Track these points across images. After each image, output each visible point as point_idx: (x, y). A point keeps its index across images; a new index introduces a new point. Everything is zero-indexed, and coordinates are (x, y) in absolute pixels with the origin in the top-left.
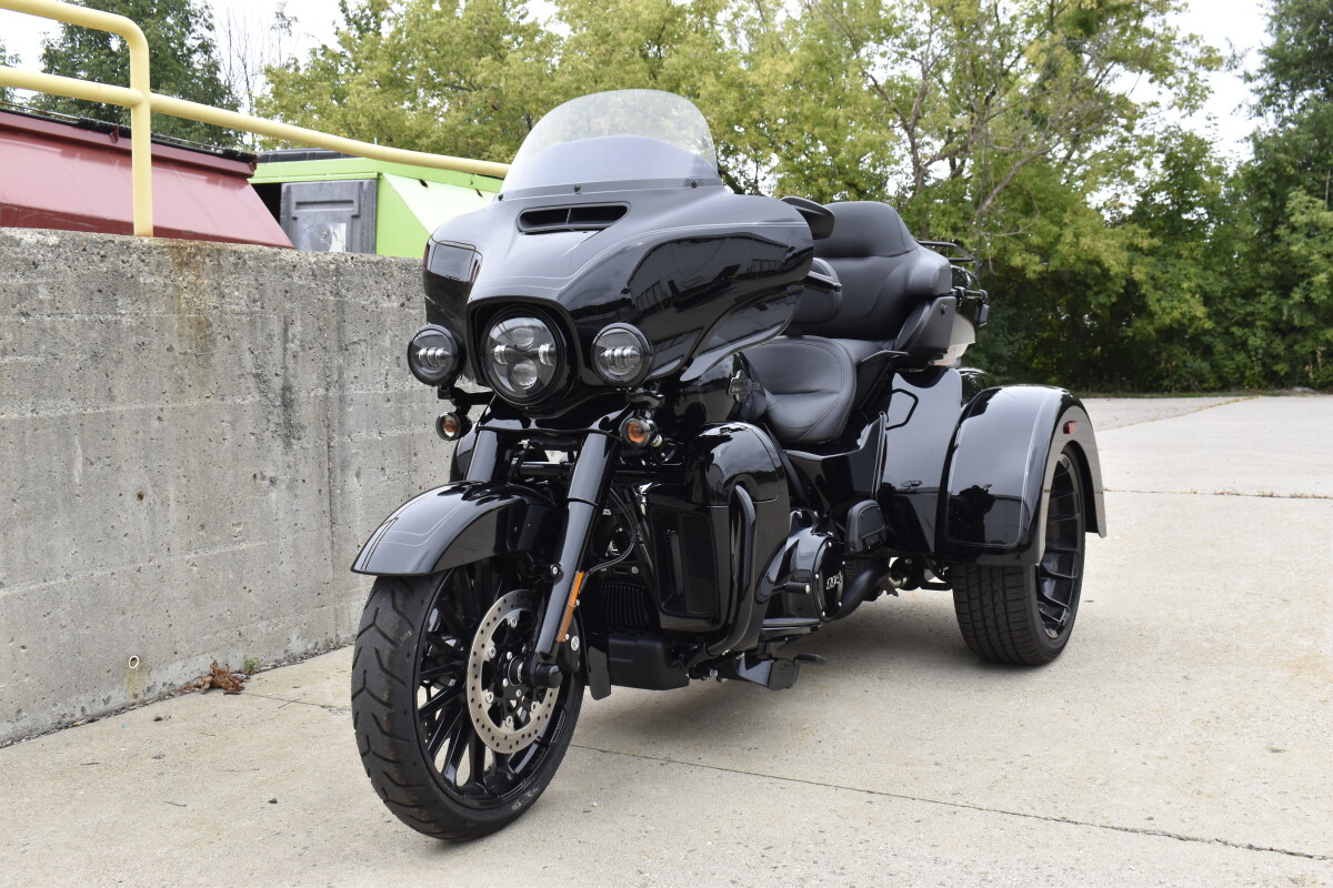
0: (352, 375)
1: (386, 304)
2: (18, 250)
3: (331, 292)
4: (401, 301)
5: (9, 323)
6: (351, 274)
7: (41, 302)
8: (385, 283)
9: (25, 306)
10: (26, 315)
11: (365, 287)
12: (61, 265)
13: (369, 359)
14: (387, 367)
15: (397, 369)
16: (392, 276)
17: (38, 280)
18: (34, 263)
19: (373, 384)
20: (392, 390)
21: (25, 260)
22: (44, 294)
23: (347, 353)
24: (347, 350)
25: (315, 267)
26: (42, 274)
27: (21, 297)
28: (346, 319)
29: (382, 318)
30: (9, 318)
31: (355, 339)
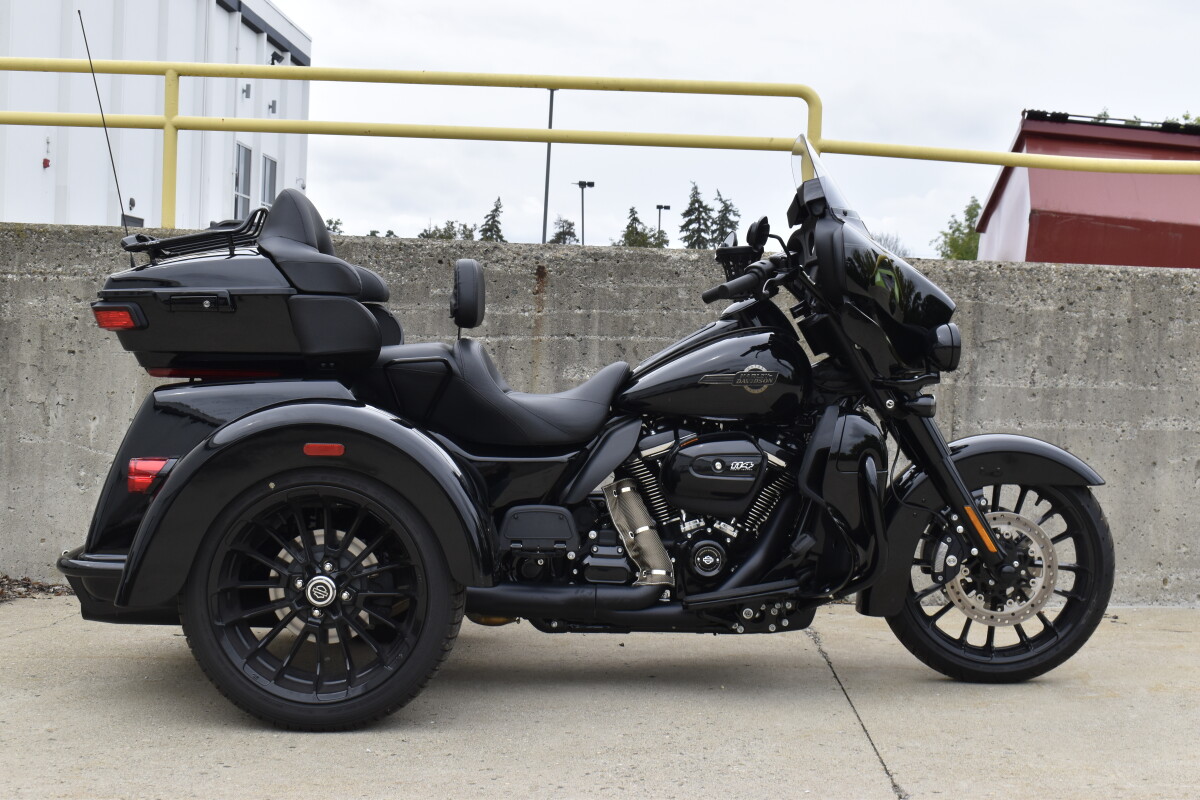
0: (987, 369)
1: (1039, 307)
2: (665, 264)
3: (969, 296)
4: (1060, 304)
5: (653, 314)
6: (997, 279)
7: (679, 300)
8: (1039, 288)
9: (667, 303)
10: (667, 309)
11: (1013, 292)
12: (698, 274)
13: (1010, 356)
14: (1035, 365)
15: (1048, 368)
16: (1050, 281)
17: (680, 285)
18: (676, 273)
19: (1015, 380)
20: (1038, 386)
21: (670, 271)
22: (682, 294)
23: (981, 349)
24: (983, 346)
25: (950, 274)
26: (682, 281)
27: (664, 296)
28: (985, 320)
29: (1032, 320)
30: (653, 311)
31: (994, 338)
